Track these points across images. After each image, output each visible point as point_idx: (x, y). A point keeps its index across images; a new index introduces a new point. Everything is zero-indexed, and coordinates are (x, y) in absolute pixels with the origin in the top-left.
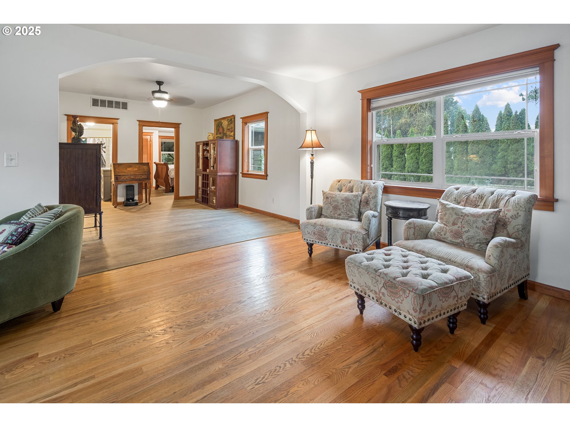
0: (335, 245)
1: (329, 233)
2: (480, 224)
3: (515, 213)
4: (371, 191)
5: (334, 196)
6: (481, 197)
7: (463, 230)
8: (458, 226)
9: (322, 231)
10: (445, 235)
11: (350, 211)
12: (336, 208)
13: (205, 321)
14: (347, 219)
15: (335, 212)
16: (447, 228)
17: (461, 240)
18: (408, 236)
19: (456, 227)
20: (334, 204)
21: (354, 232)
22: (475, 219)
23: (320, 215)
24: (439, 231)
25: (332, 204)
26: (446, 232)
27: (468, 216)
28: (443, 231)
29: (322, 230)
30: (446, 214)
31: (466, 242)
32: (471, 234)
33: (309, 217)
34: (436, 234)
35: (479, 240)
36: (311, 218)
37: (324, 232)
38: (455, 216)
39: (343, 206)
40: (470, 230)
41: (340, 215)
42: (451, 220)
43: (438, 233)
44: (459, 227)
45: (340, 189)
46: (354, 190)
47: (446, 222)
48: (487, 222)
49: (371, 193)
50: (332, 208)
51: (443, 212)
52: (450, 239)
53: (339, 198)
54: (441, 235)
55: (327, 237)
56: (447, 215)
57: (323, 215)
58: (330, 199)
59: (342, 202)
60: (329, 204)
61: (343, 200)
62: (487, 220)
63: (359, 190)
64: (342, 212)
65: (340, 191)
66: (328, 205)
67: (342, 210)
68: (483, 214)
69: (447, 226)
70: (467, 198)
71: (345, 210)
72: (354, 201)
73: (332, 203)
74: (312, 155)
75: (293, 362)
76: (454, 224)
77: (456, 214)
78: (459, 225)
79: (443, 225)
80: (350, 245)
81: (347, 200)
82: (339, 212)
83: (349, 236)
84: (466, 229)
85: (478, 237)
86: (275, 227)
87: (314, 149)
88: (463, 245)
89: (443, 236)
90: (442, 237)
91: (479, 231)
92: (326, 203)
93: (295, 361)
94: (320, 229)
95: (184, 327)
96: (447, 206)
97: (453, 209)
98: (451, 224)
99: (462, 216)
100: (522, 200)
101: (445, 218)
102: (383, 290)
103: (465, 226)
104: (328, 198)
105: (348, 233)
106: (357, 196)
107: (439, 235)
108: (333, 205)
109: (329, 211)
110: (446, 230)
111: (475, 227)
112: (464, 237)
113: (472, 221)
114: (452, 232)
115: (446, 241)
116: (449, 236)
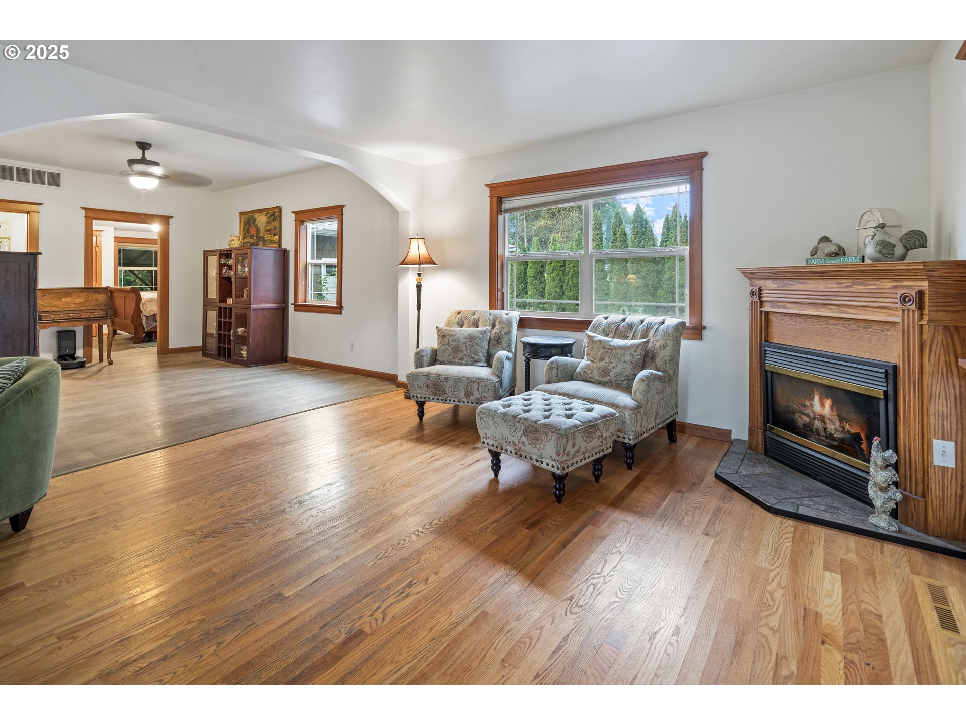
0: (456, 400)
1: (448, 384)
2: (628, 358)
3: (663, 343)
4: (504, 325)
5: (453, 333)
6: (631, 326)
7: (611, 366)
8: (605, 361)
9: (438, 382)
10: (591, 373)
11: (476, 353)
12: (456, 350)
13: (286, 510)
14: (472, 365)
15: (455, 356)
16: (594, 365)
17: (609, 377)
18: (550, 378)
19: (603, 363)
20: (454, 344)
21: (483, 379)
22: (623, 351)
23: (434, 361)
24: (586, 370)
26: (593, 370)
27: (616, 349)
28: (589, 369)
29: (439, 380)
30: (593, 348)
31: (614, 379)
32: (618, 370)
33: (419, 363)
34: (582, 373)
35: (627, 376)
36: (421, 366)
37: (442, 383)
38: (602, 350)
39: (467, 346)
40: (618, 365)
41: (462, 359)
42: (598, 356)
43: (584, 372)
44: (606, 363)
45: (460, 323)
46: (480, 324)
47: (593, 358)
48: (636, 354)
49: (503, 328)
50: (450, 350)
51: (590, 346)
52: (597, 378)
53: (460, 336)
54: (588, 374)
55: (446, 390)
56: (594, 350)
57: (438, 360)
58: (447, 337)
59: (465, 341)
60: (446, 344)
61: (466, 339)
62: (636, 352)
63: (488, 324)
64: (465, 355)
65: (461, 326)
66: (445, 346)
67: (466, 353)
68: (632, 346)
69: (594, 362)
70: (616, 329)
71: (469, 351)
72: (480, 339)
73: (450, 344)
74: (419, 275)
75: (419, 533)
76: (601, 360)
77: (604, 347)
78: (607, 360)
79: (589, 362)
80: (478, 399)
81: (471, 338)
82: (460, 355)
83: (476, 385)
84: (614, 364)
85: (626, 373)
86: (358, 387)
87: (422, 266)
88: (611, 384)
89: (590, 375)
90: (588, 376)
91: (627, 366)
92: (442, 343)
93: (422, 532)
94: (435, 380)
95: (257, 521)
96: (594, 339)
97: (600, 341)
98: (598, 360)
99: (609, 349)
100: (671, 328)
101: (592, 353)
102: (524, 439)
103: (612, 361)
104: (445, 336)
105: (474, 382)
106: (485, 332)
107: (586, 375)
108: (452, 347)
109: (447, 354)
110: (593, 367)
111: (623, 361)
112: (612, 374)
113: (620, 355)
114: (599, 369)
115: (593, 381)
116: (596, 375)
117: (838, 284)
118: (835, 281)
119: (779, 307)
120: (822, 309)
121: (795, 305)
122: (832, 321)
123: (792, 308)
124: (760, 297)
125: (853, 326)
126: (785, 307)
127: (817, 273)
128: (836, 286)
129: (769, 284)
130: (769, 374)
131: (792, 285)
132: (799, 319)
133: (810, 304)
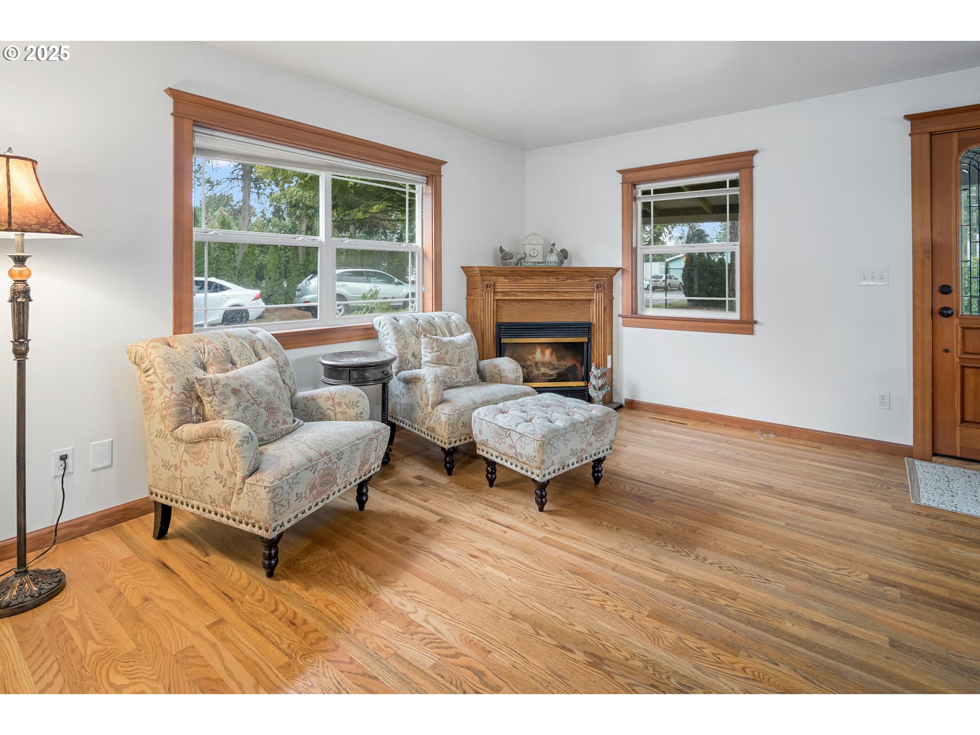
8: (463, 361)
10: (457, 377)
15: (275, 421)
16: (457, 368)
19: (463, 364)
20: (264, 399)
25: (261, 403)
26: (457, 374)
28: (452, 373)
38: (458, 351)
43: (449, 378)
44: (465, 362)
50: (265, 413)
51: (443, 349)
52: (463, 380)
54: (454, 380)
56: (450, 352)
58: (244, 391)
60: (253, 404)
66: (253, 408)
73: (258, 400)
76: (460, 360)
78: (464, 359)
89: (456, 380)
90: (456, 381)
92: (243, 405)
98: (456, 361)
101: (448, 356)
104: (239, 391)
107: (452, 381)
108: (263, 405)
114: (462, 370)
115: (460, 384)
116: (461, 378)
117: (557, 279)
118: (554, 278)
119: (510, 295)
120: (545, 295)
121: (525, 293)
122: (550, 302)
123: (522, 296)
124: (494, 289)
125: (564, 304)
126: (516, 295)
127: (547, 272)
128: (555, 280)
129: (501, 279)
130: (502, 346)
131: (521, 280)
132: (525, 303)
133: (536, 292)
